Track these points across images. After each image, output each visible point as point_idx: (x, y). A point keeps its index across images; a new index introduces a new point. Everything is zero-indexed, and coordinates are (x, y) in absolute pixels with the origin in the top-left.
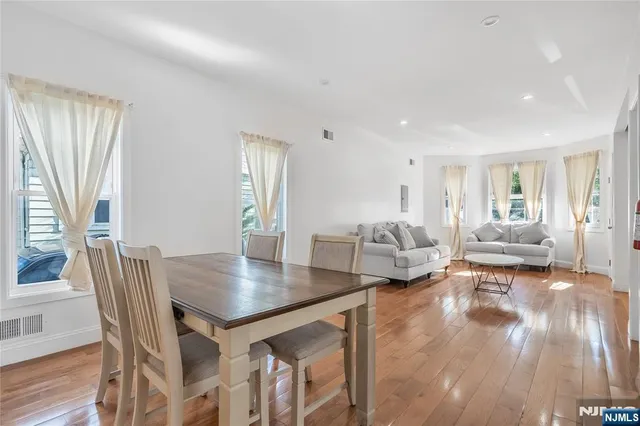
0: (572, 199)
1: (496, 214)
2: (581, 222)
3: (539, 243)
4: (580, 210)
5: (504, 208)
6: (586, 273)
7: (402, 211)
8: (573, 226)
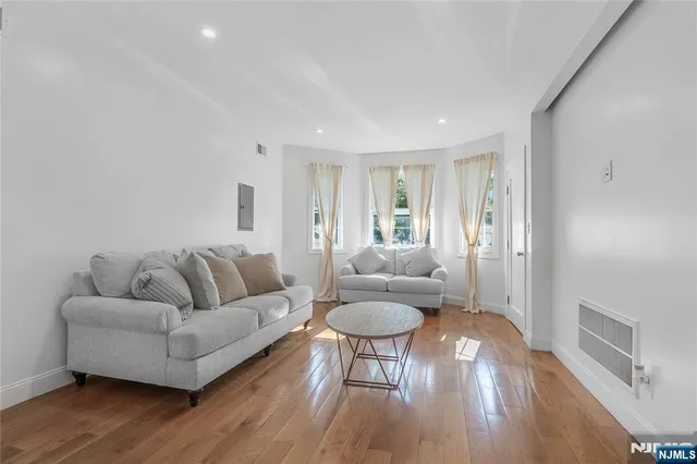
0: (464, 214)
1: (379, 236)
2: (473, 245)
3: (428, 275)
4: (472, 229)
5: (387, 226)
6: (480, 312)
7: (240, 227)
8: (463, 251)
